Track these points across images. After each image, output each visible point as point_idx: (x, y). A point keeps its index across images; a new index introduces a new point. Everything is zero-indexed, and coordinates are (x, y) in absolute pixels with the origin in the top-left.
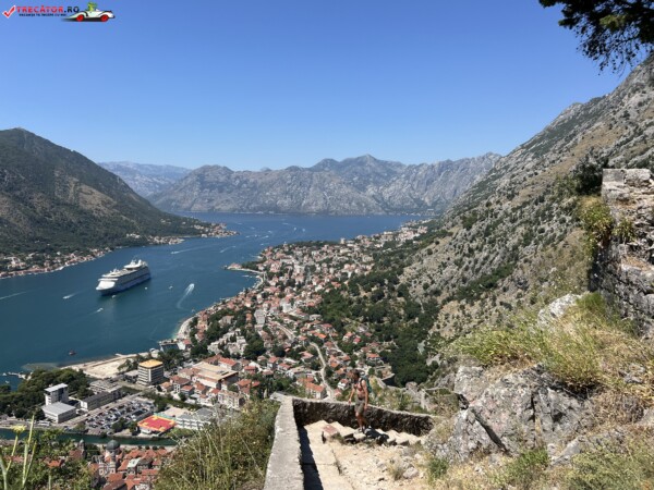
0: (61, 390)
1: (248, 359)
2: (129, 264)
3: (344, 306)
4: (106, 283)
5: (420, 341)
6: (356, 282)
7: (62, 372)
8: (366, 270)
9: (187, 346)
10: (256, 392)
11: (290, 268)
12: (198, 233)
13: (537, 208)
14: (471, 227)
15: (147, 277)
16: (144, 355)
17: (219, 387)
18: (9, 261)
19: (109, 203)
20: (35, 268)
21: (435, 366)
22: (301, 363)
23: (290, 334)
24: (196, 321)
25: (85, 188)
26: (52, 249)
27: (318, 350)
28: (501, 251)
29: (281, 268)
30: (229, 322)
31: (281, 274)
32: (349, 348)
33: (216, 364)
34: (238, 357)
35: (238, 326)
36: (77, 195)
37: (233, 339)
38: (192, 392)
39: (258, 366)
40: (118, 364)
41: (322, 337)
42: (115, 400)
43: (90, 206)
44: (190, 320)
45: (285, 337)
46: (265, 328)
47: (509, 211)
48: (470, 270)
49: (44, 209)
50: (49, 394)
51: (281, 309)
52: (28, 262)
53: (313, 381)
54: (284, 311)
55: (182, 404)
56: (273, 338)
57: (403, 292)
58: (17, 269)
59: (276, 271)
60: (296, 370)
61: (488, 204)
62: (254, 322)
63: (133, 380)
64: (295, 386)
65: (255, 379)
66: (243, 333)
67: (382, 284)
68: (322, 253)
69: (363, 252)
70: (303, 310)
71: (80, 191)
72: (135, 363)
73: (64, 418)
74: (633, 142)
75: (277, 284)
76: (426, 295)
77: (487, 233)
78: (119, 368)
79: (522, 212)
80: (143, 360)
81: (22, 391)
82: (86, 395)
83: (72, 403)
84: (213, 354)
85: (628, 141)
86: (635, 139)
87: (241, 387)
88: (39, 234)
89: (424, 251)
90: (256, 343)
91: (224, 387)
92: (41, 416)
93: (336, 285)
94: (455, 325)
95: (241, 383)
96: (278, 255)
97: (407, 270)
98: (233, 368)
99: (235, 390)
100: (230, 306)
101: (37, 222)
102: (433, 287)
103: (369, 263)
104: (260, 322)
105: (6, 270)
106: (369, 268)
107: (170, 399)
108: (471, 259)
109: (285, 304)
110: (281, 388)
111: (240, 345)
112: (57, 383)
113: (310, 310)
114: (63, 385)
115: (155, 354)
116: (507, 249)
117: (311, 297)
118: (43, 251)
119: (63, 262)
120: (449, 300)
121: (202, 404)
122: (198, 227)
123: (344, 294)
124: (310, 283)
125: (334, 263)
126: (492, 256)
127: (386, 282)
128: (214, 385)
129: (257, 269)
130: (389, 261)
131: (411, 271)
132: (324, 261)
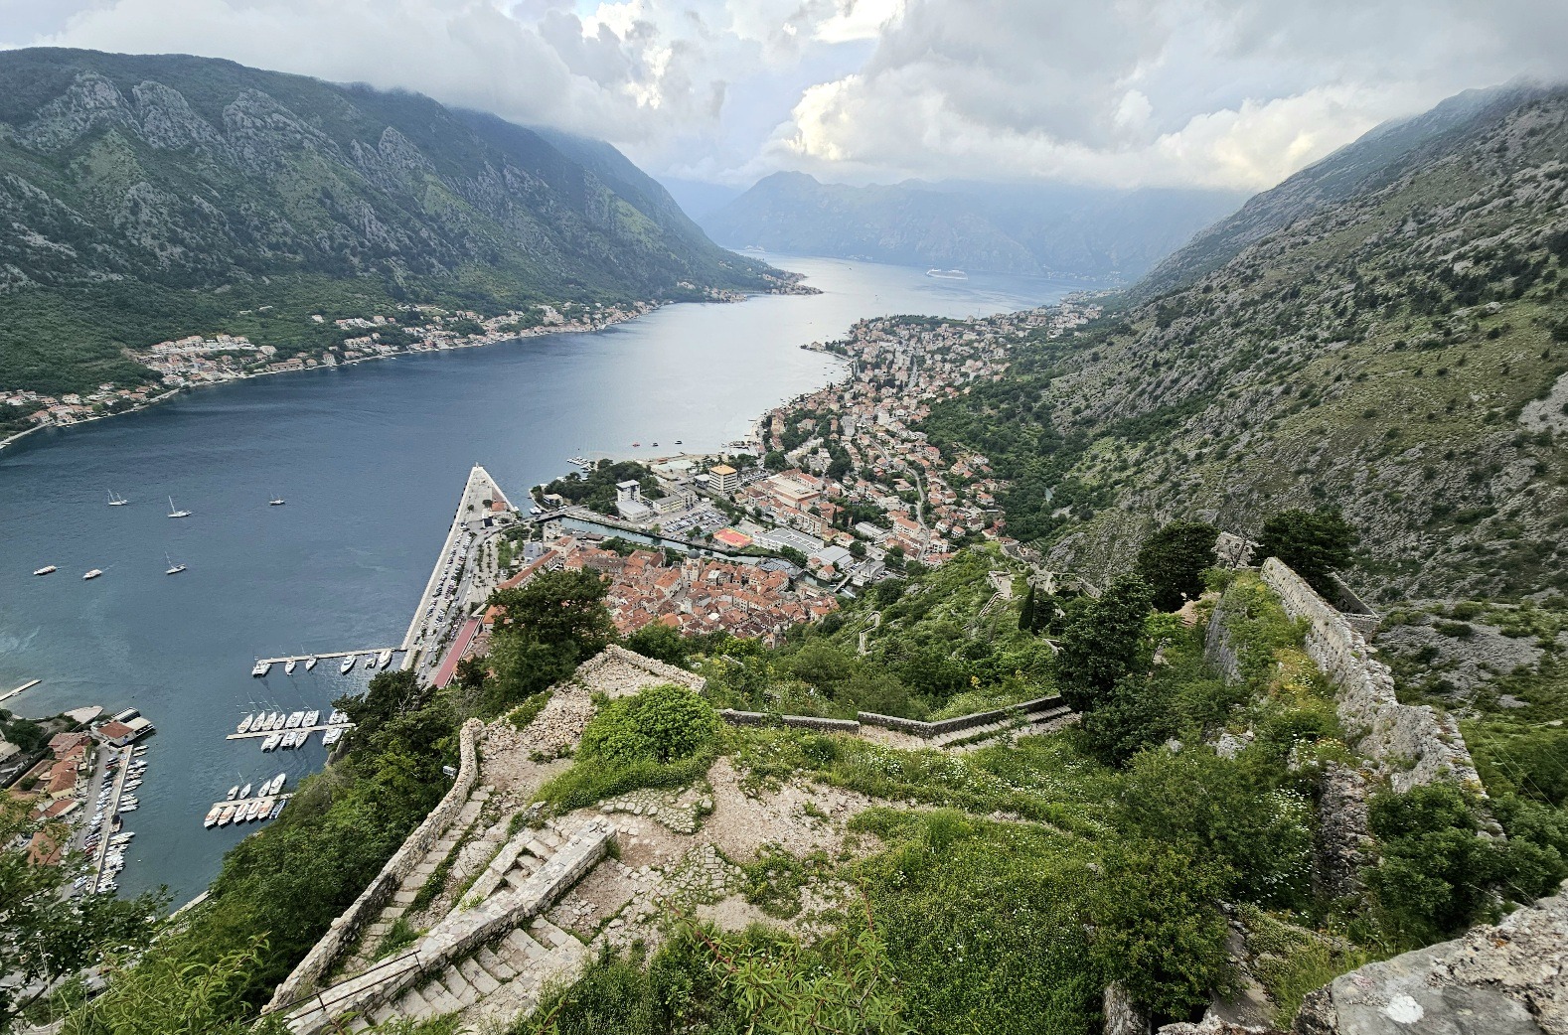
0: (633, 488)
1: (831, 478)
3: (958, 425)
5: (1049, 487)
6: (980, 390)
8: (996, 374)
9: (760, 452)
11: (890, 356)
13: (1281, 306)
14: (1168, 325)
17: (798, 507)
18: (543, 312)
21: (1062, 520)
22: (896, 492)
23: (885, 454)
24: (769, 421)
25: (623, 205)
26: (590, 299)
27: (918, 479)
28: (1200, 374)
29: (877, 356)
30: (810, 427)
31: (876, 366)
32: (958, 484)
33: (795, 479)
34: (817, 474)
35: (820, 435)
36: (612, 216)
37: (815, 452)
38: (768, 508)
39: (843, 489)
41: (925, 463)
43: (630, 235)
44: (763, 418)
45: (878, 458)
46: (853, 442)
47: (1237, 306)
48: (1146, 396)
50: (622, 490)
51: (875, 418)
54: (880, 421)
55: (757, 519)
56: (862, 455)
57: (1042, 416)
59: (870, 360)
60: (889, 499)
61: (1208, 289)
62: (841, 432)
63: (704, 485)
64: (885, 518)
65: (839, 503)
66: (826, 445)
68: (936, 336)
69: (997, 342)
70: (905, 425)
71: (616, 210)
73: (639, 517)
74: (1489, 207)
75: (871, 381)
76: (1074, 423)
77: (1188, 342)
78: (688, 470)
79: (1255, 312)
82: (657, 494)
83: (644, 502)
84: (791, 467)
85: (1484, 203)
86: (1496, 202)
87: (824, 510)
88: (573, 275)
89: (1087, 354)
90: (842, 460)
91: (805, 508)
92: (615, 512)
93: (952, 393)
94: (1103, 471)
95: (824, 506)
97: (1055, 381)
98: (814, 487)
99: (818, 514)
100: (810, 406)
102: (1087, 413)
103: (1001, 362)
104: (849, 432)
106: (1002, 369)
107: (745, 512)
108: (1153, 379)
109: (881, 412)
110: (867, 519)
111: (824, 459)
112: (626, 479)
113: (913, 426)
114: (633, 482)
116: (1211, 372)
117: (916, 407)
118: (580, 300)
119: (604, 318)
120: (1103, 435)
122: (766, 277)
123: (962, 408)
124: (917, 384)
125: (952, 355)
126: (1184, 380)
128: (793, 504)
130: (1032, 363)
131: (1060, 385)
132: (940, 351)
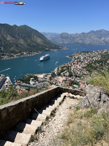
0: (33, 79)
1: (69, 77)
2: (46, 55)
3: (92, 67)
4: (41, 59)
6: (96, 61)
7: (33, 76)
9: (57, 73)
10: (70, 84)
11: (80, 57)
12: (60, 48)
15: (49, 58)
16: (48, 74)
17: (63, 82)
18: (24, 53)
19: (42, 41)
20: (28, 55)
22: (81, 79)
23: (79, 72)
24: (59, 68)
25: (38, 38)
26: (31, 51)
27: (85, 77)
29: (78, 57)
30: (65, 69)
31: (78, 59)
33: (62, 77)
34: (67, 76)
36: (36, 40)
38: (57, 82)
39: (71, 79)
40: (43, 75)
41: (86, 74)
42: (42, 82)
43: (38, 42)
44: (58, 68)
45: (78, 73)
46: (73, 71)
49: (30, 42)
50: (31, 80)
51: (77, 67)
52: (27, 53)
53: (83, 83)
54: (78, 67)
55: (55, 84)
56: (75, 73)
58: (25, 55)
60: (79, 80)
62: (71, 69)
63: (46, 79)
64: (79, 84)
65: (70, 81)
66: (68, 71)
67: (103, 62)
68: (88, 54)
69: (99, 54)
70: (82, 68)
71: (37, 38)
72: (47, 76)
73: (34, 84)
75: (77, 61)
78: (44, 76)
80: (48, 75)
81: (26, 78)
82: (37, 80)
83: (35, 82)
84: (62, 75)
87: (67, 83)
88: (29, 48)
90: (71, 74)
91: (64, 82)
92: (29, 84)
93: (91, 62)
95: (67, 82)
96: (78, 54)
98: (66, 78)
99: (66, 83)
100: (66, 65)
101: (29, 45)
103: (100, 57)
104: (72, 69)
105: (23, 55)
106: (100, 58)
107: (53, 83)
109: (78, 66)
110: (76, 84)
111: (67, 74)
112: (32, 78)
113: (84, 68)
114: (33, 78)
115: (50, 74)
117: (84, 65)
118: (30, 51)
119: (33, 54)
121: (59, 85)
122: (60, 47)
123: (93, 64)
124: (85, 61)
125: (91, 57)
127: (104, 62)
128: (62, 81)
129: (72, 57)
130: (105, 57)
132: (89, 56)
